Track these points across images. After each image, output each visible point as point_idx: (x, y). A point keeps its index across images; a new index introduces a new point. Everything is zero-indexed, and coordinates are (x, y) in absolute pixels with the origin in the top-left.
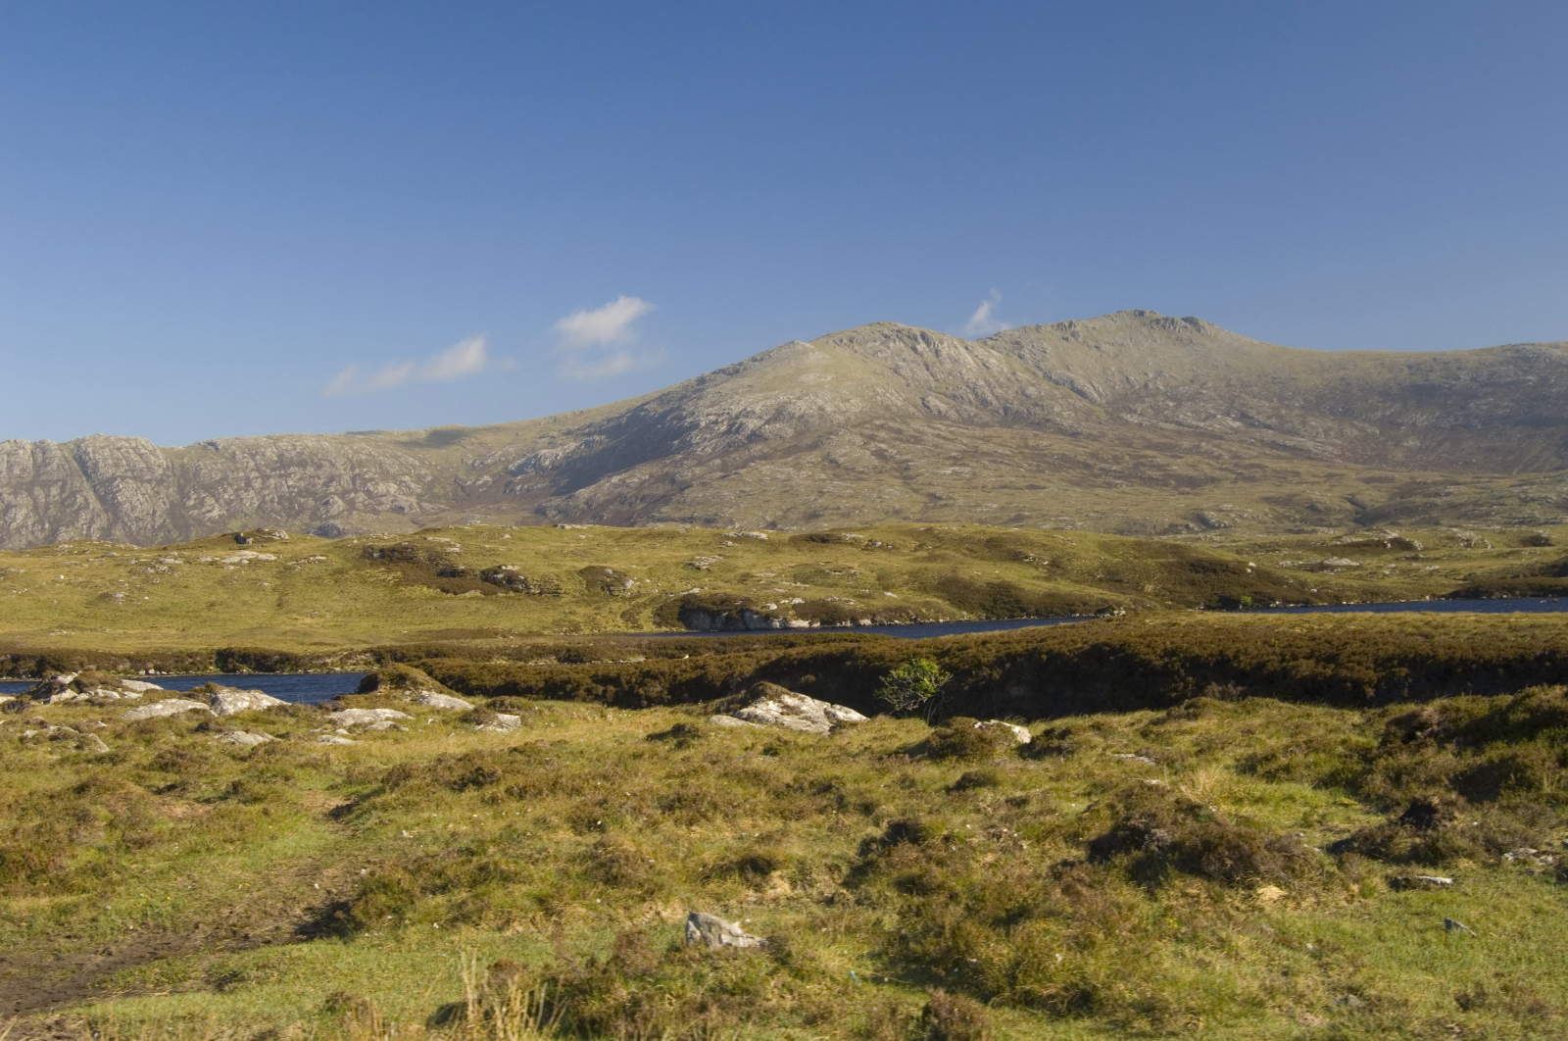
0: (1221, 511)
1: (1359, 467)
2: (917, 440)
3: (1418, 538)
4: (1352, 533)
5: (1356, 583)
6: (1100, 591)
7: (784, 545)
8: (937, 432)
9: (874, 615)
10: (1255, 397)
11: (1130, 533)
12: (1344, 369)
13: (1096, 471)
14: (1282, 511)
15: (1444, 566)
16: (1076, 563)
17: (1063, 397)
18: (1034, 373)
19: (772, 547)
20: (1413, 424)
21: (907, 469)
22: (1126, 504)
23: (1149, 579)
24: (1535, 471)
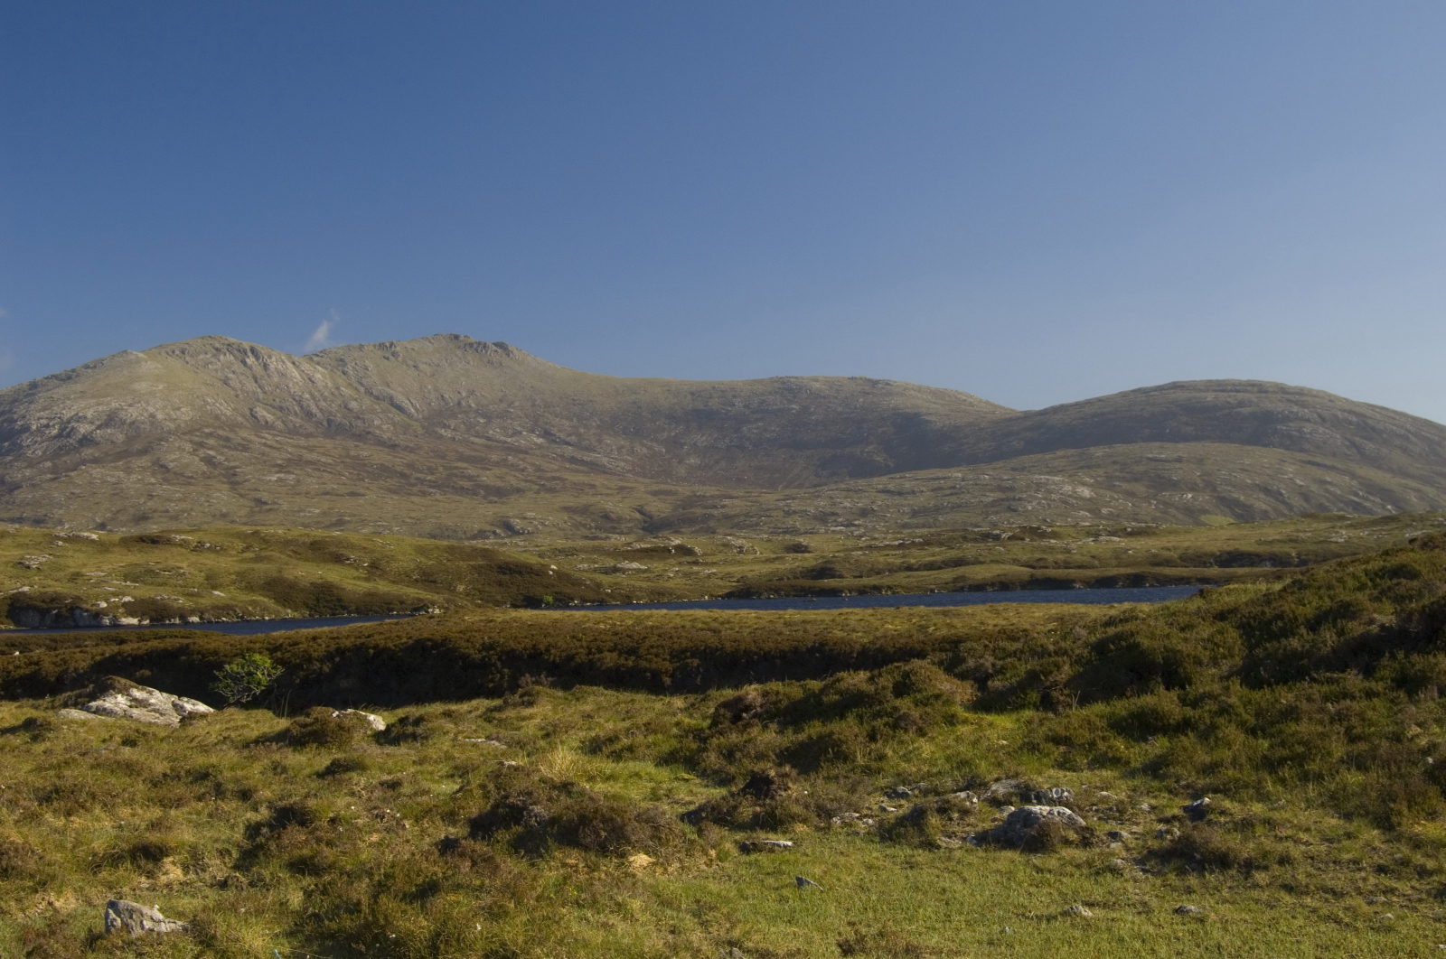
0: (525, 518)
1: (647, 481)
2: (245, 448)
3: (698, 545)
4: (640, 540)
5: (645, 585)
6: (416, 591)
7: (115, 545)
8: (264, 441)
9: (202, 613)
10: (557, 416)
11: (442, 537)
12: (635, 393)
13: (412, 481)
14: (579, 519)
15: (720, 569)
16: (394, 565)
17: (383, 412)
18: (356, 389)
19: (103, 547)
20: (695, 444)
21: (234, 475)
22: (439, 512)
23: (460, 579)
24: (797, 487)
